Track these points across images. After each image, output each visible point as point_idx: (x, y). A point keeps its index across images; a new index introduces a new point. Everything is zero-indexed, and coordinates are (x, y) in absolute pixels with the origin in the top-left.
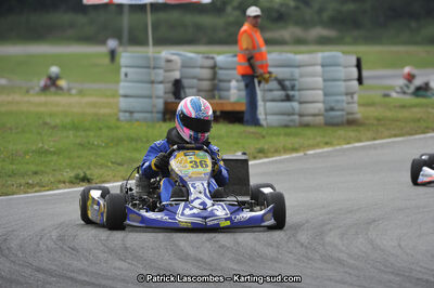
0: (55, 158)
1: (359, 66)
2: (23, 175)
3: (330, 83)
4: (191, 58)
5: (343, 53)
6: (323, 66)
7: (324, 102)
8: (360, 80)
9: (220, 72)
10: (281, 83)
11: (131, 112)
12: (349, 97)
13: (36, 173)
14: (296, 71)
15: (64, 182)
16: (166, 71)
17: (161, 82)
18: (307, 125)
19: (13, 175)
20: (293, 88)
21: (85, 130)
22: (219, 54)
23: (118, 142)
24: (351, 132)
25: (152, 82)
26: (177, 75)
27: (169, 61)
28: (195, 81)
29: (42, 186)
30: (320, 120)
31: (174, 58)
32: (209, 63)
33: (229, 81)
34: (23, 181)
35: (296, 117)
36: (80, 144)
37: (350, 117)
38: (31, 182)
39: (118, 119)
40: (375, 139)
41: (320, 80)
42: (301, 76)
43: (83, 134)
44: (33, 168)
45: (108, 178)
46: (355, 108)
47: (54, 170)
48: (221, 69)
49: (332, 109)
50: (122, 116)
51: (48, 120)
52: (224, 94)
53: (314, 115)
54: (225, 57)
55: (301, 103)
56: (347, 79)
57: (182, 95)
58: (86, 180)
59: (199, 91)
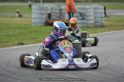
0: (12, 37)
1: (105, 9)
2: (3, 42)
3: (96, 14)
4: (54, 7)
5: (100, 5)
6: (94, 9)
7: (94, 20)
9: (63, 11)
10: (81, 15)
11: (35, 23)
12: (101, 19)
13: (7, 42)
14: (86, 11)
15: (15, 45)
16: (46, 10)
17: (45, 14)
18: (89, 27)
20: (85, 16)
22: (62, 5)
23: (31, 32)
24: (102, 29)
25: (42, 14)
26: (49, 12)
27: (47, 8)
28: (55, 14)
29: (8, 46)
30: (93, 25)
31: (49, 7)
32: (59, 8)
33: (65, 14)
34: (2, 44)
35: (86, 25)
36: (21, 33)
37: (102, 25)
38: (5, 44)
39: (31, 25)
40: (109, 31)
41: (92, 14)
42: (87, 12)
43: (21, 30)
44: (6, 40)
45: (28, 43)
46: (104, 22)
47: (12, 41)
48: (63, 10)
49: (96, 22)
50: (33, 24)
51: (10, 26)
52: (64, 18)
53: (91, 24)
54: (64, 7)
55: (87, 20)
56: (101, 13)
57: (51, 18)
58: (22, 44)
59: (56, 17)
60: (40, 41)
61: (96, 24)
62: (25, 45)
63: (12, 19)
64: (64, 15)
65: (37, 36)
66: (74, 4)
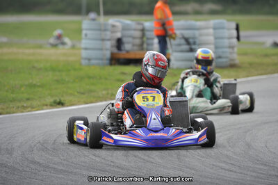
0: (40, 89)
1: (237, 29)
2: (20, 101)
3: (219, 40)
4: (128, 25)
5: (228, 20)
6: (215, 28)
7: (215, 52)
8: (238, 38)
9: (148, 34)
10: (187, 41)
11: (89, 60)
12: (231, 50)
14: (197, 33)
15: (47, 105)
16: (113, 32)
17: (109, 40)
19: (13, 100)
20: (195, 43)
21: (60, 71)
22: (146, 21)
23: (81, 79)
24: (232, 72)
25: (103, 40)
26: (119, 35)
27: (113, 26)
28: (130, 40)
29: (33, 108)
31: (118, 24)
32: (140, 27)
33: (152, 39)
34: (19, 104)
36: (57, 81)
37: (232, 62)
38: (25, 105)
39: (81, 64)
40: (248, 76)
41: (211, 39)
42: (201, 35)
43: (58, 74)
44: (26, 96)
45: (74, 103)
46: (235, 56)
47: (40, 97)
48: (148, 31)
49: (220, 57)
50: (84, 62)
51: (36, 65)
52: (150, 47)
54: (150, 24)
56: (230, 38)
57: (122, 48)
58: (61, 104)
59: (134, 45)
60: (99, 97)
61: (220, 60)
62: (67, 106)
63: (39, 51)
64: (150, 41)
65: (92, 88)
66: (171, 18)
